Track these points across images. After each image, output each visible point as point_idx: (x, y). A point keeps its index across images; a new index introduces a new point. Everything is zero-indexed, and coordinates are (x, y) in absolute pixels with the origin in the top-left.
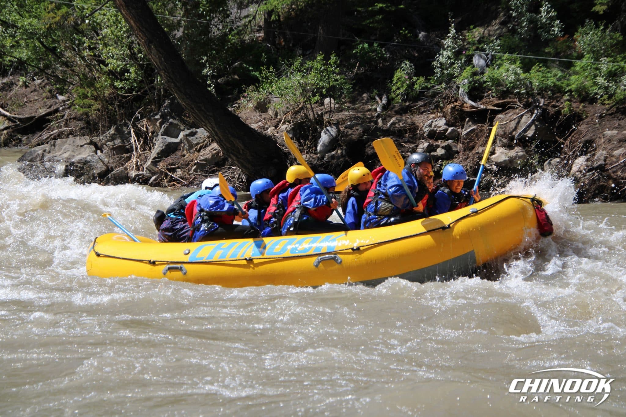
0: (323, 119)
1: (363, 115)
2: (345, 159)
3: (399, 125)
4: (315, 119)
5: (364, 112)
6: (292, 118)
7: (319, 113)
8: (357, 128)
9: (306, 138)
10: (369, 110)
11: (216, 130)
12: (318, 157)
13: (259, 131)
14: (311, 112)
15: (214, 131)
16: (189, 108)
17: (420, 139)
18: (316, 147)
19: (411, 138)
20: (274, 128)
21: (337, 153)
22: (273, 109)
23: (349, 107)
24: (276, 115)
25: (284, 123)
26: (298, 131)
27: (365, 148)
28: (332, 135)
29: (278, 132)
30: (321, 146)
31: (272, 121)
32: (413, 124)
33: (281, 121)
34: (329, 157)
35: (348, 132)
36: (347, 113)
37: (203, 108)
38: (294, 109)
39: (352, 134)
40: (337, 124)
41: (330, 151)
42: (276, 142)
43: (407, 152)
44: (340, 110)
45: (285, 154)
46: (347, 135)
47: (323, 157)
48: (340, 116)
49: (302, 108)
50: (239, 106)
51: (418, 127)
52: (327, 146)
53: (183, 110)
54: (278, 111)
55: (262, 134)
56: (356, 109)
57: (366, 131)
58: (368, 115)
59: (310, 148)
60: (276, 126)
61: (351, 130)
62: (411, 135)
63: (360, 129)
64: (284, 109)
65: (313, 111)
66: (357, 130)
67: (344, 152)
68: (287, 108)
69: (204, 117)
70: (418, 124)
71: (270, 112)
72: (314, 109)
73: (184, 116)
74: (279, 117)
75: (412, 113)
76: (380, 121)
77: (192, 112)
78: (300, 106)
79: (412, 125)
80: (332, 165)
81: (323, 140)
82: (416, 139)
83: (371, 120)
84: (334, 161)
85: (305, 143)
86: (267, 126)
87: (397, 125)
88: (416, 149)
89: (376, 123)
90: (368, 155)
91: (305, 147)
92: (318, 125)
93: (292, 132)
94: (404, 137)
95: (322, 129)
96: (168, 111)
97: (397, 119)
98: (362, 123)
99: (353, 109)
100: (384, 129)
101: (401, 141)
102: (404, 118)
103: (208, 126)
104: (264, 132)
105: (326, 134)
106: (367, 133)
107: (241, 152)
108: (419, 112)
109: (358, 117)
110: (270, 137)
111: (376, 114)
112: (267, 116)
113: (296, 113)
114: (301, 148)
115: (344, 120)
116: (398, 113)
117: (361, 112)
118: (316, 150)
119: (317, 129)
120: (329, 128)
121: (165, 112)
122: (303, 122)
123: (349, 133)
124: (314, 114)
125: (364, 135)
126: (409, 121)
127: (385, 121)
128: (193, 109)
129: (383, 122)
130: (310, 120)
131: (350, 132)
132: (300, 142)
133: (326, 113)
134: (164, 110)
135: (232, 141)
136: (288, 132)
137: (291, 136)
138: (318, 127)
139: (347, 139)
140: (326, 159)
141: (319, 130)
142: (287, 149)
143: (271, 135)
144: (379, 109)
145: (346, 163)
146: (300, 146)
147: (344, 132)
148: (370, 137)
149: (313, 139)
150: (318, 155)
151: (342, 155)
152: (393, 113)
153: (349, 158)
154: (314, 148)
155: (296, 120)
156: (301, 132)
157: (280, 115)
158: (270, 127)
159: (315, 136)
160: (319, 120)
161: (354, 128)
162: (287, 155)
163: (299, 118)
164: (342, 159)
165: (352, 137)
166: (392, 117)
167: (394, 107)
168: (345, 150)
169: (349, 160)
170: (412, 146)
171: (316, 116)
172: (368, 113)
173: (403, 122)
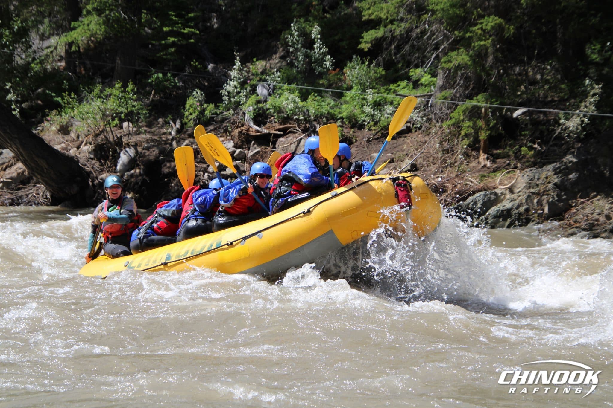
0: (122, 141)
1: (159, 138)
2: (142, 178)
4: (115, 141)
5: (160, 135)
6: (93, 140)
7: (119, 136)
8: (153, 149)
9: (106, 158)
10: (164, 133)
11: (21, 150)
13: (62, 152)
14: (110, 135)
15: (19, 151)
18: (116, 166)
20: (76, 149)
21: (135, 172)
22: (74, 131)
23: (145, 131)
24: (78, 137)
25: (86, 144)
26: (99, 152)
27: (161, 168)
28: (130, 156)
29: (80, 153)
30: (121, 165)
31: (74, 143)
33: (82, 142)
34: (128, 176)
35: (145, 153)
36: (144, 136)
37: (8, 130)
38: (94, 131)
39: (149, 155)
40: (135, 146)
41: (129, 170)
42: (78, 162)
43: (200, 171)
44: (138, 133)
45: (87, 172)
46: (144, 156)
48: (138, 139)
49: (102, 132)
50: (43, 129)
52: (126, 166)
54: (80, 133)
55: (65, 155)
56: (152, 132)
57: (162, 152)
58: (164, 138)
59: (110, 167)
60: (78, 148)
61: (149, 151)
63: (156, 151)
64: (86, 132)
65: (112, 134)
67: (142, 171)
68: (89, 131)
69: (9, 139)
71: (73, 135)
72: (114, 132)
74: (80, 139)
76: (174, 143)
78: (100, 129)
80: (131, 183)
81: (123, 159)
83: (166, 142)
84: (133, 180)
85: (105, 163)
86: (69, 148)
88: (208, 168)
89: (171, 145)
90: (164, 174)
91: (105, 167)
92: (117, 146)
93: (93, 153)
94: (196, 158)
95: (121, 150)
97: (190, 142)
98: (158, 145)
99: (149, 132)
103: (14, 146)
104: (67, 153)
105: (125, 154)
106: (163, 154)
107: (45, 170)
109: (155, 139)
110: (72, 157)
111: (171, 137)
112: (69, 138)
113: (97, 135)
114: (102, 167)
115: (141, 143)
116: (191, 136)
117: (157, 135)
118: (116, 169)
119: (116, 150)
120: (127, 149)
122: (103, 144)
124: (113, 136)
125: (160, 156)
127: (179, 143)
129: (177, 144)
130: (110, 142)
131: (147, 153)
132: (100, 162)
133: (125, 135)
135: (36, 161)
136: (90, 153)
137: (92, 156)
138: (117, 148)
139: (145, 159)
140: (125, 177)
141: (118, 151)
142: (88, 168)
143: (73, 155)
144: (173, 133)
145: (144, 181)
146: (101, 166)
147: (141, 153)
148: (165, 157)
149: (112, 159)
150: (118, 174)
151: (140, 174)
152: (186, 136)
153: (146, 176)
154: (113, 168)
155: (96, 142)
156: (101, 152)
157: (82, 137)
158: (72, 148)
159: (115, 157)
160: (119, 142)
161: (151, 150)
162: (89, 174)
163: (99, 140)
164: (140, 178)
165: (149, 157)
166: (185, 139)
167: (187, 130)
168: (143, 169)
169: (146, 178)
170: (205, 165)
171: (116, 138)
172: (164, 136)
173: (196, 144)
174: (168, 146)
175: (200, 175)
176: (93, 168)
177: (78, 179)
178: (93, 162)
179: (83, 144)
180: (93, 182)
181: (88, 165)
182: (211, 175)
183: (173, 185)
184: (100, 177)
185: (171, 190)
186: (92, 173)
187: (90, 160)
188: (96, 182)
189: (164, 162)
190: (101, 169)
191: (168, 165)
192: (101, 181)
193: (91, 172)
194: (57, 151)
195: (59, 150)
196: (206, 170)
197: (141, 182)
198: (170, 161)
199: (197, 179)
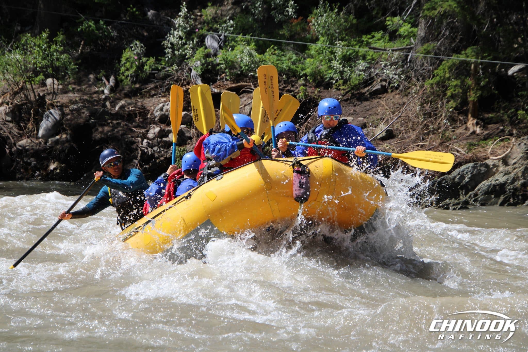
0: (45, 101)
1: (90, 97)
2: (70, 144)
3: (129, 108)
4: (36, 101)
5: (91, 94)
6: (10, 99)
7: (41, 94)
8: (83, 111)
9: (26, 121)
10: (96, 92)
12: (40, 142)
14: (31, 93)
17: (151, 124)
18: (38, 130)
19: (142, 122)
21: (61, 137)
23: (73, 89)
25: (2, 104)
26: (18, 114)
27: (92, 133)
28: (55, 119)
30: (44, 130)
32: (143, 108)
34: (52, 142)
36: (72, 95)
38: (13, 89)
39: (77, 118)
40: (61, 107)
41: (53, 136)
43: (138, 137)
44: (65, 91)
45: (3, 138)
46: (72, 119)
47: (45, 142)
48: (65, 99)
49: (22, 89)
51: (149, 111)
52: (50, 130)
56: (81, 91)
57: (93, 114)
58: (95, 97)
59: (31, 132)
62: (141, 120)
63: (86, 113)
65: (34, 92)
66: (84, 113)
67: (68, 137)
68: (5, 88)
70: (148, 108)
72: (35, 91)
75: (143, 96)
76: (108, 104)
78: (20, 87)
79: (142, 109)
80: (55, 151)
82: (147, 124)
83: (98, 103)
84: (58, 147)
85: (25, 127)
87: (126, 109)
88: (147, 134)
89: (104, 106)
90: (95, 140)
91: (25, 131)
92: (39, 107)
93: (11, 114)
94: (134, 121)
95: (45, 112)
97: (126, 102)
98: (89, 106)
99: (79, 91)
100: (113, 112)
101: (130, 125)
102: (133, 101)
105: (49, 117)
106: (94, 117)
108: (150, 95)
109: (85, 99)
111: (103, 97)
113: (15, 94)
114: (21, 132)
115: (68, 103)
116: (127, 96)
117: (87, 94)
118: (37, 134)
119: (38, 111)
120: (52, 111)
122: (22, 105)
124: (35, 95)
125: (90, 119)
126: (139, 104)
129: (111, 105)
130: (30, 102)
132: (19, 126)
133: (49, 94)
136: (7, 114)
137: (9, 119)
138: (40, 109)
139: (73, 122)
141: (41, 113)
142: (5, 133)
144: (106, 91)
145: (71, 148)
146: (19, 130)
148: (97, 121)
149: (34, 121)
150: (40, 140)
151: (67, 141)
152: (122, 95)
153: (74, 143)
154: (35, 133)
155: (15, 102)
156: (20, 114)
159: (36, 119)
160: (41, 102)
162: (5, 140)
163: (18, 99)
164: (66, 145)
165: (77, 120)
166: (120, 99)
167: (123, 89)
168: (70, 135)
169: (74, 145)
170: (143, 131)
171: (37, 97)
172: (95, 95)
173: (133, 105)
174: (100, 107)
175: (138, 142)
176: (10, 133)
178: (11, 125)
180: (10, 149)
181: (5, 129)
184: (19, 143)
187: (7, 123)
188: (15, 149)
189: (96, 126)
190: (20, 134)
191: (100, 129)
192: (20, 148)
193: (8, 138)
196: (144, 136)
197: (68, 150)
198: (103, 125)
199: (134, 146)
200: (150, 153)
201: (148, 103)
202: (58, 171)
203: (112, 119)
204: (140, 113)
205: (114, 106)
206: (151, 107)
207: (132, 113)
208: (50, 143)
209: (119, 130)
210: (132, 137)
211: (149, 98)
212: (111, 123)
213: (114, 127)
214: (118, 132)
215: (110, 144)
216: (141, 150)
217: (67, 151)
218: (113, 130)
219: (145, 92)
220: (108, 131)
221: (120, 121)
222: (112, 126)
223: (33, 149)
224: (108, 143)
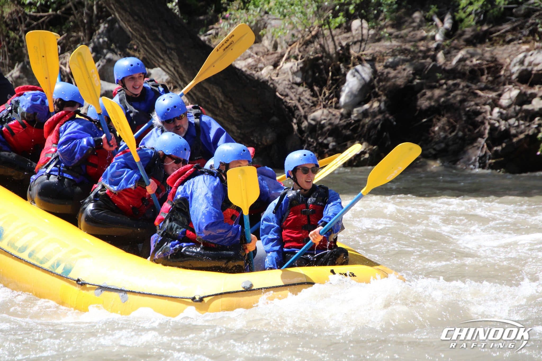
0: (349, 53)
1: (414, 46)
2: (384, 116)
3: (471, 62)
4: (337, 53)
5: (415, 41)
6: (300, 52)
7: (344, 44)
8: (404, 67)
9: (322, 83)
10: (423, 39)
11: (181, 70)
12: (342, 114)
13: (249, 72)
14: (330, 42)
15: (178, 72)
16: (138, 36)
17: (504, 85)
18: (338, 97)
19: (492, 82)
20: (271, 67)
21: (371, 106)
22: (270, 37)
23: (390, 34)
24: (275, 47)
25: (288, 59)
26: (310, 73)
27: (416, 99)
28: (363, 79)
29: (278, 75)
30: (347, 96)
31: (269, 57)
32: (494, 60)
33: (282, 56)
34: (359, 114)
35: (388, 73)
36: (387, 43)
37: (160, 36)
38: (303, 37)
39: (395, 77)
40: (372, 61)
41: (360, 104)
42: (274, 90)
43: (485, 104)
44: (377, 39)
45: (289, 108)
46: (387, 79)
47: (349, 114)
48: (377, 49)
49: (316, 36)
50: (217, 34)
51: (502, 65)
52: (355, 96)
53: (128, 39)
54: (278, 40)
55: (254, 78)
56: (402, 37)
57: (418, 72)
58: (422, 46)
59: (328, 99)
60: (275, 65)
61: (395, 70)
62: (490, 78)
63: (408, 69)
64: (288, 37)
65: (333, 40)
66: (404, 70)
67: (382, 105)
68: (293, 35)
69: (162, 50)
70: (501, 61)
71: (266, 43)
72: (336, 38)
73: (131, 48)
74: (279, 50)
75: (493, 43)
76: (440, 56)
77: (142, 43)
78: (313, 33)
79: (492, 62)
80: (363, 126)
81: (350, 85)
82: (499, 84)
83: (425, 54)
84: (367, 120)
85: (321, 91)
86: (260, 65)
87: (468, 62)
88: (499, 99)
89: (434, 58)
90: (421, 110)
91: (320, 98)
92: (341, 62)
93: (300, 73)
94: (479, 81)
95: (349, 69)
96: (104, 42)
97: (468, 52)
98: (412, 59)
99: (397, 37)
100: (448, 68)
101: (474, 86)
102: (479, 51)
103: (169, 63)
104: (256, 75)
105: (354, 76)
106: (420, 75)
107: (220, 105)
108: (504, 41)
109: (406, 49)
110: (265, 83)
111: (434, 45)
112: (261, 49)
113: (307, 43)
114: (315, 99)
115: (383, 55)
116: (470, 42)
117: (410, 41)
118: (338, 102)
119: (339, 69)
120: (359, 67)
121: (99, 43)
122: (317, 59)
123: (392, 75)
124: (335, 44)
125: (414, 79)
126: (487, 55)
127: (448, 54)
128: (145, 38)
129: (446, 57)
130: (328, 55)
131: (393, 73)
132: (312, 90)
133: (355, 43)
134: (98, 39)
135: (206, 89)
136: (294, 73)
137: (298, 80)
138: (341, 65)
139: (389, 84)
140: (354, 116)
141: (343, 70)
142: (292, 101)
143: (267, 78)
144: (439, 37)
145: (386, 121)
146: (313, 96)
147: (382, 74)
148: (424, 81)
149: (333, 84)
150: (342, 110)
151: (380, 111)
152: (462, 42)
153: (391, 114)
154: (334, 100)
155: (306, 55)
156: (314, 73)
157: (282, 47)
158: (265, 66)
159: (337, 80)
160: (343, 54)
161: (399, 67)
162: (292, 111)
163: (311, 51)
164: (379, 117)
165: (395, 81)
166: (458, 49)
167: (463, 33)
168: (386, 102)
169: (390, 118)
170: (493, 95)
171: (339, 48)
172: (422, 43)
173: (478, 57)
174: (429, 60)
175: (486, 112)
176: (299, 100)
177: (275, 119)
178: (301, 89)
179: (284, 59)
180: (299, 124)
181: (292, 95)
182: (504, 112)
183: (437, 129)
184: (311, 116)
185: (433, 138)
186: (298, 109)
187: (295, 86)
188: (305, 124)
189: (422, 89)
190: (313, 102)
191: (429, 94)
192: (313, 123)
193: (296, 108)
194: (240, 70)
195: (244, 69)
196: (495, 103)
197: (382, 125)
198: (432, 88)
199: (479, 119)
200: (503, 128)
201: (501, 52)
202: (367, 156)
203: (448, 78)
204: (489, 68)
205: (451, 60)
206: (505, 59)
207: (476, 68)
208: (355, 115)
209: (457, 95)
210: (477, 104)
211: (503, 45)
212: (445, 83)
213: (449, 90)
214: (455, 97)
215: (443, 116)
216: (489, 124)
217: (379, 126)
218: (447, 95)
219: (497, 36)
220: (440, 97)
221: (458, 81)
222: (447, 89)
223: (330, 124)
224: (440, 115)
